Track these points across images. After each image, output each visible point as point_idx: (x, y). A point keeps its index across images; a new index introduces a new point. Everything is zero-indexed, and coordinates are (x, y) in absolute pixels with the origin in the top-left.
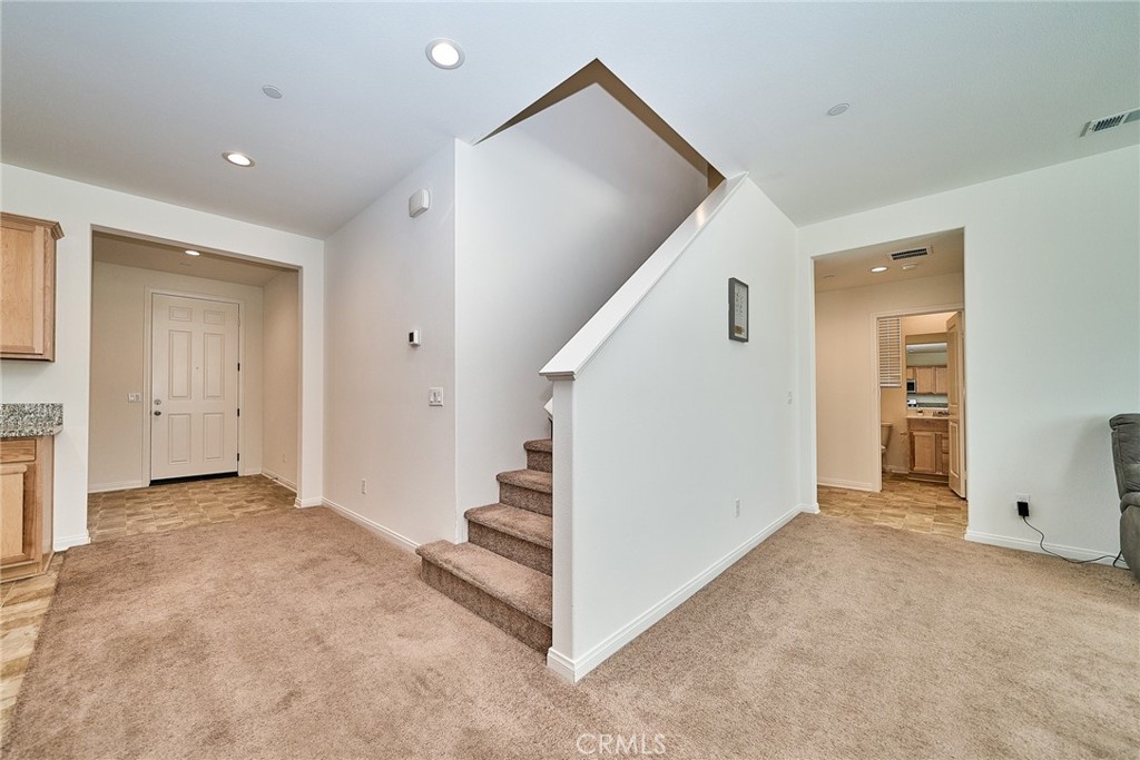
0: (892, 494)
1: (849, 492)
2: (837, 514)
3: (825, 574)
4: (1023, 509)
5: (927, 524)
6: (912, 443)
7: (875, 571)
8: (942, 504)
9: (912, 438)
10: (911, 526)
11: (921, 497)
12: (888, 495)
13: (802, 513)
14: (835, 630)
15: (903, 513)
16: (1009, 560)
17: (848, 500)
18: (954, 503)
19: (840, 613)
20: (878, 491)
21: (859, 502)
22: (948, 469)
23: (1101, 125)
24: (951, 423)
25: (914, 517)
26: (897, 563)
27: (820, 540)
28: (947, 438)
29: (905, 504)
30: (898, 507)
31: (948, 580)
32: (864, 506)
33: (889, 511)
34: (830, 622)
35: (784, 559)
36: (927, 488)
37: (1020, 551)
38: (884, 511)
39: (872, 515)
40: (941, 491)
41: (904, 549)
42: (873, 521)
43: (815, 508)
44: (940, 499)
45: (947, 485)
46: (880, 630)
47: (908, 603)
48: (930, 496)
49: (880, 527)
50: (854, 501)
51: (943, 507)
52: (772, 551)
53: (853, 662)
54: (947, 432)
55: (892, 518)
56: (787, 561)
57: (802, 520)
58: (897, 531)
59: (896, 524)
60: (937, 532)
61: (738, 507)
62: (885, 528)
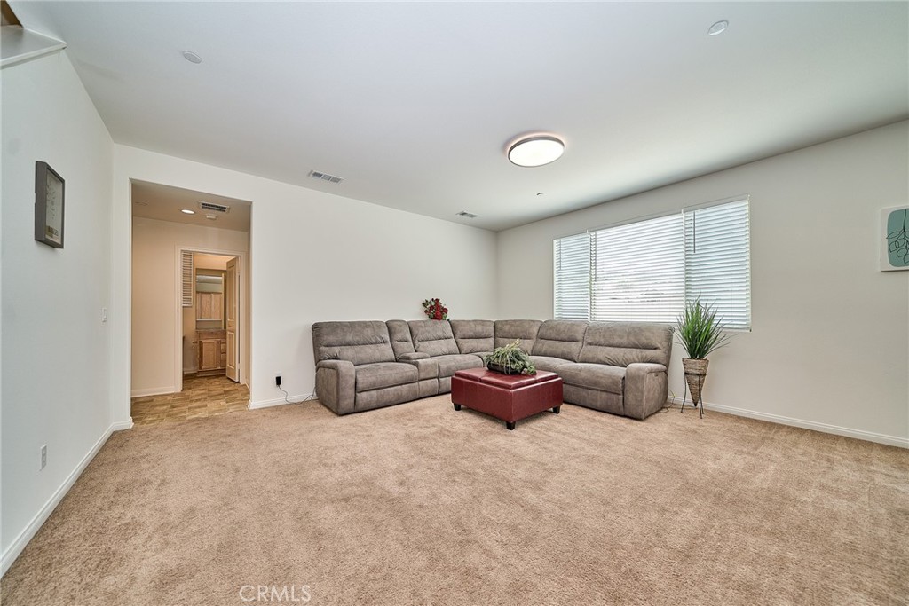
0: (190, 391)
1: (155, 399)
2: (151, 421)
3: (163, 483)
4: (278, 381)
5: (224, 406)
6: (201, 348)
7: (205, 457)
8: (227, 389)
9: (201, 345)
10: (214, 412)
11: (212, 388)
12: (189, 392)
13: (114, 433)
14: (194, 528)
15: (205, 403)
16: (274, 414)
17: (157, 406)
18: (232, 387)
19: (192, 510)
20: (179, 391)
21: (167, 404)
22: (225, 365)
23: (316, 174)
24: (228, 333)
25: (213, 404)
26: (217, 443)
27: (145, 452)
28: (225, 343)
29: (203, 396)
30: (199, 400)
31: (252, 441)
32: (173, 407)
33: (194, 405)
34: (186, 524)
35: (113, 488)
36: (212, 380)
37: (277, 406)
38: (190, 406)
39: (182, 412)
40: (223, 380)
41: (217, 430)
42: (185, 417)
43: (128, 423)
44: (223, 386)
45: (225, 375)
46: (227, 504)
47: (237, 471)
48: (217, 386)
49: (194, 420)
50: (164, 405)
51: (228, 391)
52: (93, 489)
53: (221, 546)
54: (225, 339)
55: (198, 410)
56: (117, 490)
57: (117, 440)
58: (207, 419)
59: (203, 414)
60: (232, 410)
61: (44, 456)
62: (198, 419)
